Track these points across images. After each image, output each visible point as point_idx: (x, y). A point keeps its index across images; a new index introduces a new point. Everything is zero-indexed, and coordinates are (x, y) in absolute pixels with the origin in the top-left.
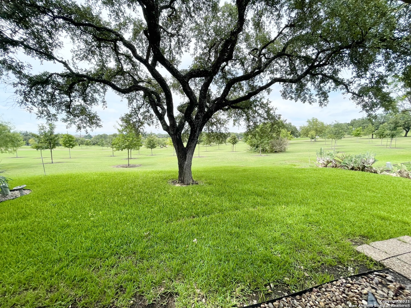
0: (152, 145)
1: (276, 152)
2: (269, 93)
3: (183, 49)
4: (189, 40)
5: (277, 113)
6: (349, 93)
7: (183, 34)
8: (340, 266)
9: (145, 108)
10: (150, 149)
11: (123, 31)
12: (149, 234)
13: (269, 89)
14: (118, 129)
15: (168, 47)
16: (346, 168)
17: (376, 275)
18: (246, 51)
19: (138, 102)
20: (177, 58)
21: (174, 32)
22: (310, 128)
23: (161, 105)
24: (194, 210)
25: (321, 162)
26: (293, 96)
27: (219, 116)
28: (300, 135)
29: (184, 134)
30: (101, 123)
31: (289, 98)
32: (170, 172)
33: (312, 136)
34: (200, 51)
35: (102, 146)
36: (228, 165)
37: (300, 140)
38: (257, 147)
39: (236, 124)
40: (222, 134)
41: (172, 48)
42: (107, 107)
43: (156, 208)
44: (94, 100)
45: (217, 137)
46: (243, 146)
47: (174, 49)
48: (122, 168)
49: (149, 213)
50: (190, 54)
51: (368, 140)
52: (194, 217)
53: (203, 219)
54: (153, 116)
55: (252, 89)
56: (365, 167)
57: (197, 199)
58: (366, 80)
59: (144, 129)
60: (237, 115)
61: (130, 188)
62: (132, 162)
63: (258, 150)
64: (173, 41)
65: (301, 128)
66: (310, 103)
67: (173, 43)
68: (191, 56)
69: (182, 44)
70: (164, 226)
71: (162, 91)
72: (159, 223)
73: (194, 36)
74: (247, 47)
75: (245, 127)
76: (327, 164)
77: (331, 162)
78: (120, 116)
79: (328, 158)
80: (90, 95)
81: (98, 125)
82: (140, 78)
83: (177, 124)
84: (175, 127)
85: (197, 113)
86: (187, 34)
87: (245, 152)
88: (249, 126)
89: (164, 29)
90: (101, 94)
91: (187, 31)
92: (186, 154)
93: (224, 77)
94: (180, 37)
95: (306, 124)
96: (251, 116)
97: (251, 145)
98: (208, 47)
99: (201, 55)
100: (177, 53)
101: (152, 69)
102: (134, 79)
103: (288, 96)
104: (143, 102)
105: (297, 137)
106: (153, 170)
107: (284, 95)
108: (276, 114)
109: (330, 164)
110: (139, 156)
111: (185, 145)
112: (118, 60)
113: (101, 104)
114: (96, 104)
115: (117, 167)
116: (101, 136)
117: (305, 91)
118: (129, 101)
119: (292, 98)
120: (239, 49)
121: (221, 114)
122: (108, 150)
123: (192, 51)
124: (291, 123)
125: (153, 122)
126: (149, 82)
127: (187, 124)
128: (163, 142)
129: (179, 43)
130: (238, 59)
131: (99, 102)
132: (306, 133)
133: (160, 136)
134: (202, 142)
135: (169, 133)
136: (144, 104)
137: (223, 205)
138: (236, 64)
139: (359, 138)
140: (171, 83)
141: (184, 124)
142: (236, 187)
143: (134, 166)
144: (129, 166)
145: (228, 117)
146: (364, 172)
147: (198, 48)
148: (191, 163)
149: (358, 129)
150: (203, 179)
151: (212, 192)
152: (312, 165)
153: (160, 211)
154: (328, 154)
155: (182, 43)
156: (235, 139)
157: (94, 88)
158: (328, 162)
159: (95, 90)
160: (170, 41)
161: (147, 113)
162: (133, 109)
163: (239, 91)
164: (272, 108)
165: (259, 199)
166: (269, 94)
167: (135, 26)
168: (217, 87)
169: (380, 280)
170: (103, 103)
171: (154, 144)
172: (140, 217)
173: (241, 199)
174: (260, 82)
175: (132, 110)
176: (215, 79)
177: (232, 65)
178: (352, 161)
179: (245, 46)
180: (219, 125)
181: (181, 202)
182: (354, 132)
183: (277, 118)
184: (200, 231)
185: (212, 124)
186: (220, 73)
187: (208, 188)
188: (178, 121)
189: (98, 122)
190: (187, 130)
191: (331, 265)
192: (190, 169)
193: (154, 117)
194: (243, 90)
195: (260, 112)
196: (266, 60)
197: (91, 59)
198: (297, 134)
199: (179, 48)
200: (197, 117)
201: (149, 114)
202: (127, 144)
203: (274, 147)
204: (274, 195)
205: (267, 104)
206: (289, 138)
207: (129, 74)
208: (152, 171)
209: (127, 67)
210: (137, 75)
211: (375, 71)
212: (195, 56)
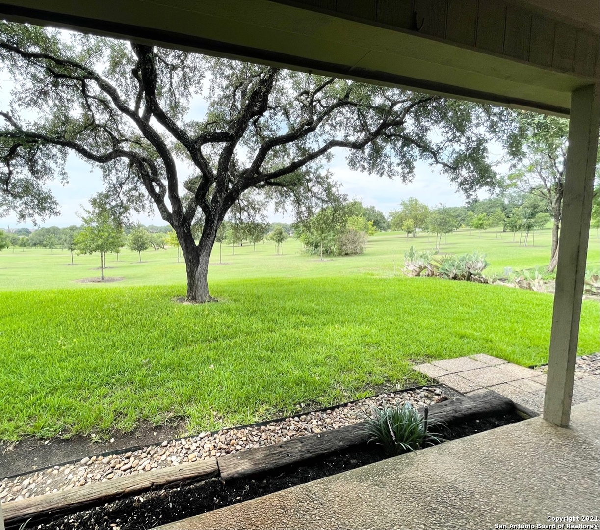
0: (140, 245)
1: (347, 254)
2: (329, 158)
3: (192, 89)
4: (201, 75)
5: (342, 191)
6: (438, 165)
7: (191, 65)
8: (387, 384)
9: (130, 184)
10: (136, 252)
11: (94, 61)
12: (149, 362)
13: (330, 153)
14: (83, 218)
15: (168, 86)
16: (446, 277)
17: (424, 390)
18: (293, 94)
19: (120, 173)
20: (183, 103)
21: (176, 62)
22: (406, 215)
23: (158, 181)
24: (211, 333)
25: (411, 268)
26: (366, 165)
27: (252, 196)
28: (389, 227)
29: (195, 225)
30: (58, 209)
31: (360, 169)
32: (173, 287)
33: (408, 228)
34: (219, 93)
35: (50, 248)
36: (268, 275)
37: (390, 234)
38: (316, 247)
39: (280, 209)
40: (258, 225)
41: (174, 87)
42: (68, 182)
43: (156, 333)
44: (47, 171)
45: (249, 231)
46: (294, 245)
47: (178, 88)
48: (91, 283)
49: (146, 338)
50: (203, 96)
51: (495, 234)
52: (210, 342)
53: (224, 344)
54: (143, 196)
55: (303, 154)
56: (471, 274)
57: (216, 320)
58: (460, 145)
59: (130, 218)
60: (280, 194)
61: (114, 309)
62: (107, 273)
63: (318, 251)
64: (175, 76)
65: (391, 214)
66: (390, 177)
67: (176, 80)
68: (205, 101)
69: (190, 81)
70: (169, 352)
71: (158, 156)
72: (161, 350)
73: (209, 68)
74: (293, 87)
75: (294, 213)
76: (420, 272)
77: (425, 268)
78: (90, 197)
79: (422, 262)
80: (40, 162)
81: (52, 211)
82: (122, 136)
83: (185, 210)
84: (181, 215)
85: (215, 193)
86: (198, 65)
87: (298, 255)
88: (299, 213)
89: (160, 58)
90: (59, 161)
91: (197, 60)
92: (198, 256)
93: (258, 133)
94: (186, 69)
95: (400, 209)
96: (302, 196)
97: (307, 244)
98: (232, 85)
99: (221, 99)
100: (183, 95)
101: (143, 124)
102: (114, 138)
103: (358, 165)
104: (127, 173)
105: (385, 229)
106: (145, 284)
107: (353, 163)
108: (340, 193)
109: (424, 272)
110: (119, 265)
111: (197, 243)
112: (87, 107)
113: (58, 178)
114: (51, 177)
115: (83, 281)
116: (48, 231)
117: (383, 158)
118: (104, 172)
119: (364, 168)
120: (281, 91)
121: (255, 193)
122: (63, 254)
123: (206, 92)
124: (373, 207)
125: (143, 207)
126: (137, 142)
127: (199, 209)
128: (159, 241)
129: (185, 79)
130: (279, 106)
131: (56, 175)
132: (398, 223)
133: (153, 229)
134: (225, 238)
135: (172, 224)
136: (129, 176)
137: (253, 327)
138: (276, 114)
139: (482, 230)
140: (173, 143)
141: (194, 210)
142: (274, 304)
143: (111, 280)
144: (103, 279)
145: (267, 198)
146: (469, 282)
147: (216, 87)
148: (207, 270)
149: (481, 216)
150: (226, 295)
151: (238, 310)
152: (398, 273)
153: (162, 335)
154: (421, 257)
155: (190, 79)
156: (281, 233)
157: (48, 152)
158: (421, 269)
159: (48, 155)
160: (171, 77)
161: (134, 192)
162: (112, 186)
163: (284, 156)
164: (335, 184)
165: (304, 319)
166: (329, 161)
167: (112, 52)
168: (248, 149)
169: (426, 394)
170: (61, 177)
171: (143, 244)
172: (134, 344)
173: (280, 318)
174: (314, 143)
175: (110, 187)
176: (244, 138)
177: (270, 116)
178: (454, 266)
179: (291, 85)
180: (252, 211)
181: (192, 325)
182: (475, 221)
183: (341, 200)
184: (219, 356)
185: (241, 209)
186: (252, 127)
187: (233, 305)
188: (185, 205)
189: (53, 206)
190: (200, 220)
191: (377, 385)
192: (206, 280)
193: (145, 198)
194: (289, 155)
195: (316, 189)
196: (322, 108)
197: (42, 105)
198: (385, 225)
199: (186, 87)
200: (215, 200)
201: (137, 194)
202: (100, 242)
203: (345, 247)
204: (328, 313)
205: (327, 177)
206: (370, 231)
207: (104, 128)
208: (144, 286)
209: (101, 118)
210: (117, 130)
211: (473, 133)
212: (212, 101)
